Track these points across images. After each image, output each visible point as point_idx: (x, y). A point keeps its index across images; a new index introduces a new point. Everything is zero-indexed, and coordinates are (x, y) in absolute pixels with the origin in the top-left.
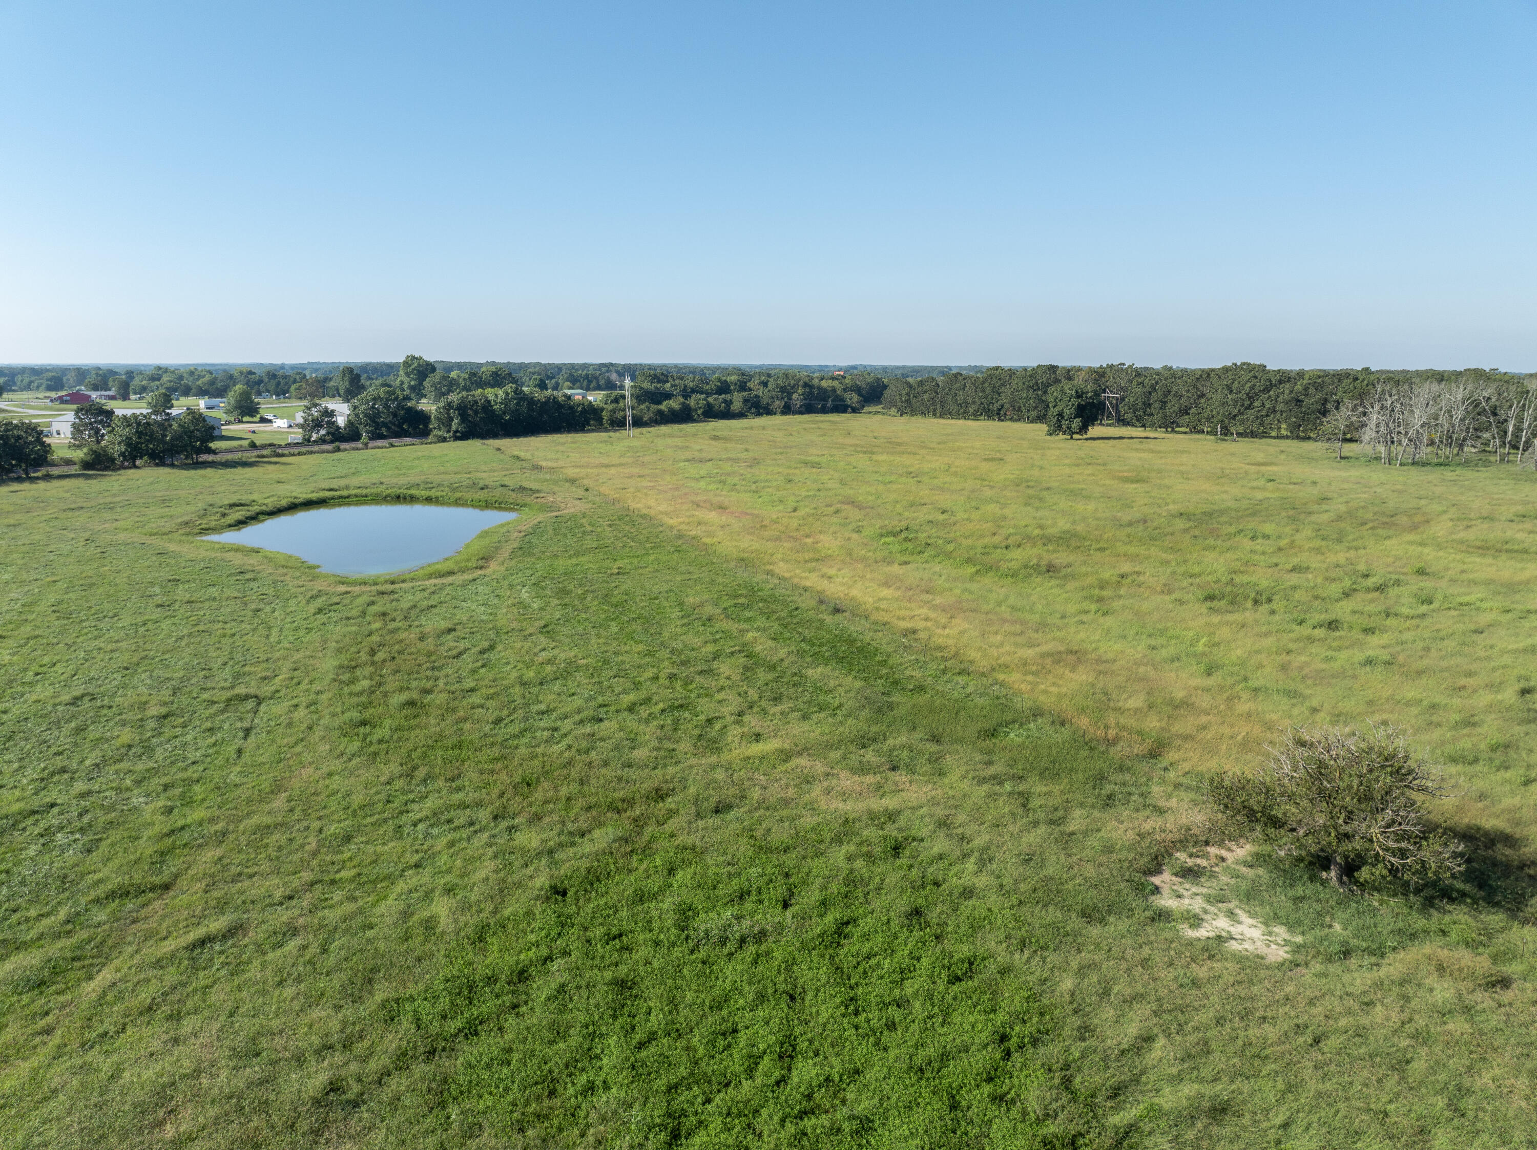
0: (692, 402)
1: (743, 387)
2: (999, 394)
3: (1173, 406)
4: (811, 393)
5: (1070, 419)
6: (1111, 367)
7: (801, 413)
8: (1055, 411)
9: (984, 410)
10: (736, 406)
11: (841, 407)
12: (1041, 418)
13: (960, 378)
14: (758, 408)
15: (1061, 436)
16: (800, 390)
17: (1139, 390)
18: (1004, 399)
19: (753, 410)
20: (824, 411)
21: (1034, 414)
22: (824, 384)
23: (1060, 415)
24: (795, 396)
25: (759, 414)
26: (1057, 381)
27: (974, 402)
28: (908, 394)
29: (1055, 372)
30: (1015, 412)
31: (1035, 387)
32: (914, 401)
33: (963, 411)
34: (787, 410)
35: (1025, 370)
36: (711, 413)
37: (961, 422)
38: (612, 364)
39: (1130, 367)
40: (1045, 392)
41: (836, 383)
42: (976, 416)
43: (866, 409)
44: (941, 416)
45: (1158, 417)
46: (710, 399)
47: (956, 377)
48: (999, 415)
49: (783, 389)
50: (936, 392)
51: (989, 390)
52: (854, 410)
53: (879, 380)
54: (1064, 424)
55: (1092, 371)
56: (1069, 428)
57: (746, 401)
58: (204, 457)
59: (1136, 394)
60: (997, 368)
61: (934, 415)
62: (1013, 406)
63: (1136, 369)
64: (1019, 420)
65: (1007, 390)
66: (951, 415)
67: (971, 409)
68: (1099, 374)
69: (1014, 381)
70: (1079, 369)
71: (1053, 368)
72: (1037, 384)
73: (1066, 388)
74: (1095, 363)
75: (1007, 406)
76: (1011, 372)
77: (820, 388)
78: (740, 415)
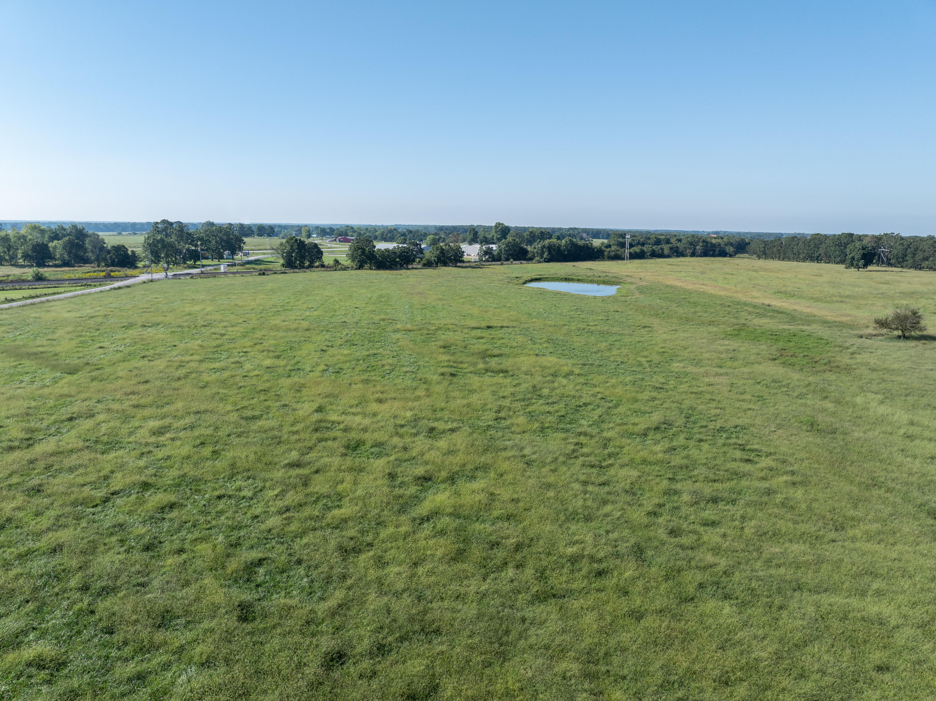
0: (645, 249)
1: (668, 242)
2: (818, 248)
3: (920, 256)
4: (707, 246)
5: (858, 261)
6: (886, 235)
7: (701, 256)
8: (850, 256)
9: (809, 257)
10: (666, 252)
11: (723, 254)
12: (842, 262)
13: (796, 239)
14: (677, 253)
15: (853, 269)
16: (701, 244)
17: (901, 247)
18: (821, 251)
19: (675, 254)
20: (713, 256)
21: (838, 259)
22: (714, 241)
23: (853, 258)
24: (698, 247)
25: (678, 256)
26: (853, 241)
27: (803, 253)
28: (764, 248)
29: (852, 237)
30: (829, 259)
31: (840, 245)
32: (767, 251)
33: (796, 257)
34: (693, 255)
35: (834, 235)
36: (654, 255)
37: (795, 263)
38: (575, 228)
39: (897, 235)
40: (846, 248)
41: (720, 241)
42: (804, 260)
43: (737, 256)
44: (783, 260)
45: (910, 261)
46: (654, 247)
47: (794, 239)
48: (818, 259)
49: (691, 244)
50: (781, 247)
51: (812, 246)
52: (731, 256)
53: (743, 240)
54: (855, 263)
55: (874, 237)
56: (857, 265)
57: (671, 249)
58: (459, 264)
59: (898, 250)
60: (818, 234)
61: (779, 259)
62: (826, 255)
63: (901, 237)
64: (829, 263)
65: (824, 246)
66: (789, 259)
67: (801, 256)
68: (878, 239)
69: (828, 241)
70: (867, 236)
71: (851, 235)
72: (841, 243)
73: (857, 245)
74: (877, 233)
75: (822, 255)
76: (826, 237)
77: (711, 243)
78: (668, 256)
